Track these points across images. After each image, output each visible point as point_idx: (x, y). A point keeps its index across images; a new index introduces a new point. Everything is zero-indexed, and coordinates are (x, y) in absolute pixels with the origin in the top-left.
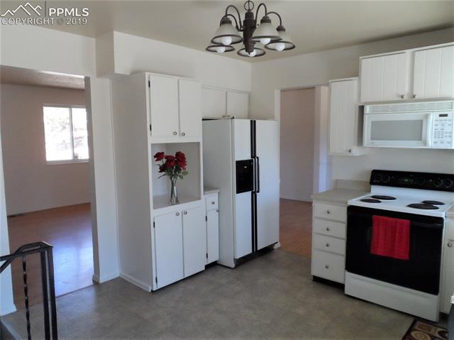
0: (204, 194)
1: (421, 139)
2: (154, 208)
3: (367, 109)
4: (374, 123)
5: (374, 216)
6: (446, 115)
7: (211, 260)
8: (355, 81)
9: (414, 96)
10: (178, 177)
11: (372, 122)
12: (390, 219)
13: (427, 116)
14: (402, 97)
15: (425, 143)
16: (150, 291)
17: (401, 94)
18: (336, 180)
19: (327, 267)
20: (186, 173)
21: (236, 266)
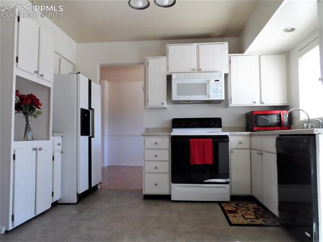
0: (53, 136)
1: (206, 94)
2: (15, 140)
3: (174, 76)
4: (178, 85)
5: (191, 140)
6: (218, 81)
7: (56, 198)
8: (164, 58)
9: (200, 70)
10: (33, 116)
11: (178, 84)
12: (201, 140)
13: (209, 81)
14: (194, 70)
15: (209, 97)
16: (3, 232)
17: (193, 68)
18: (147, 129)
19: (156, 185)
20: (39, 113)
21: (78, 201)
